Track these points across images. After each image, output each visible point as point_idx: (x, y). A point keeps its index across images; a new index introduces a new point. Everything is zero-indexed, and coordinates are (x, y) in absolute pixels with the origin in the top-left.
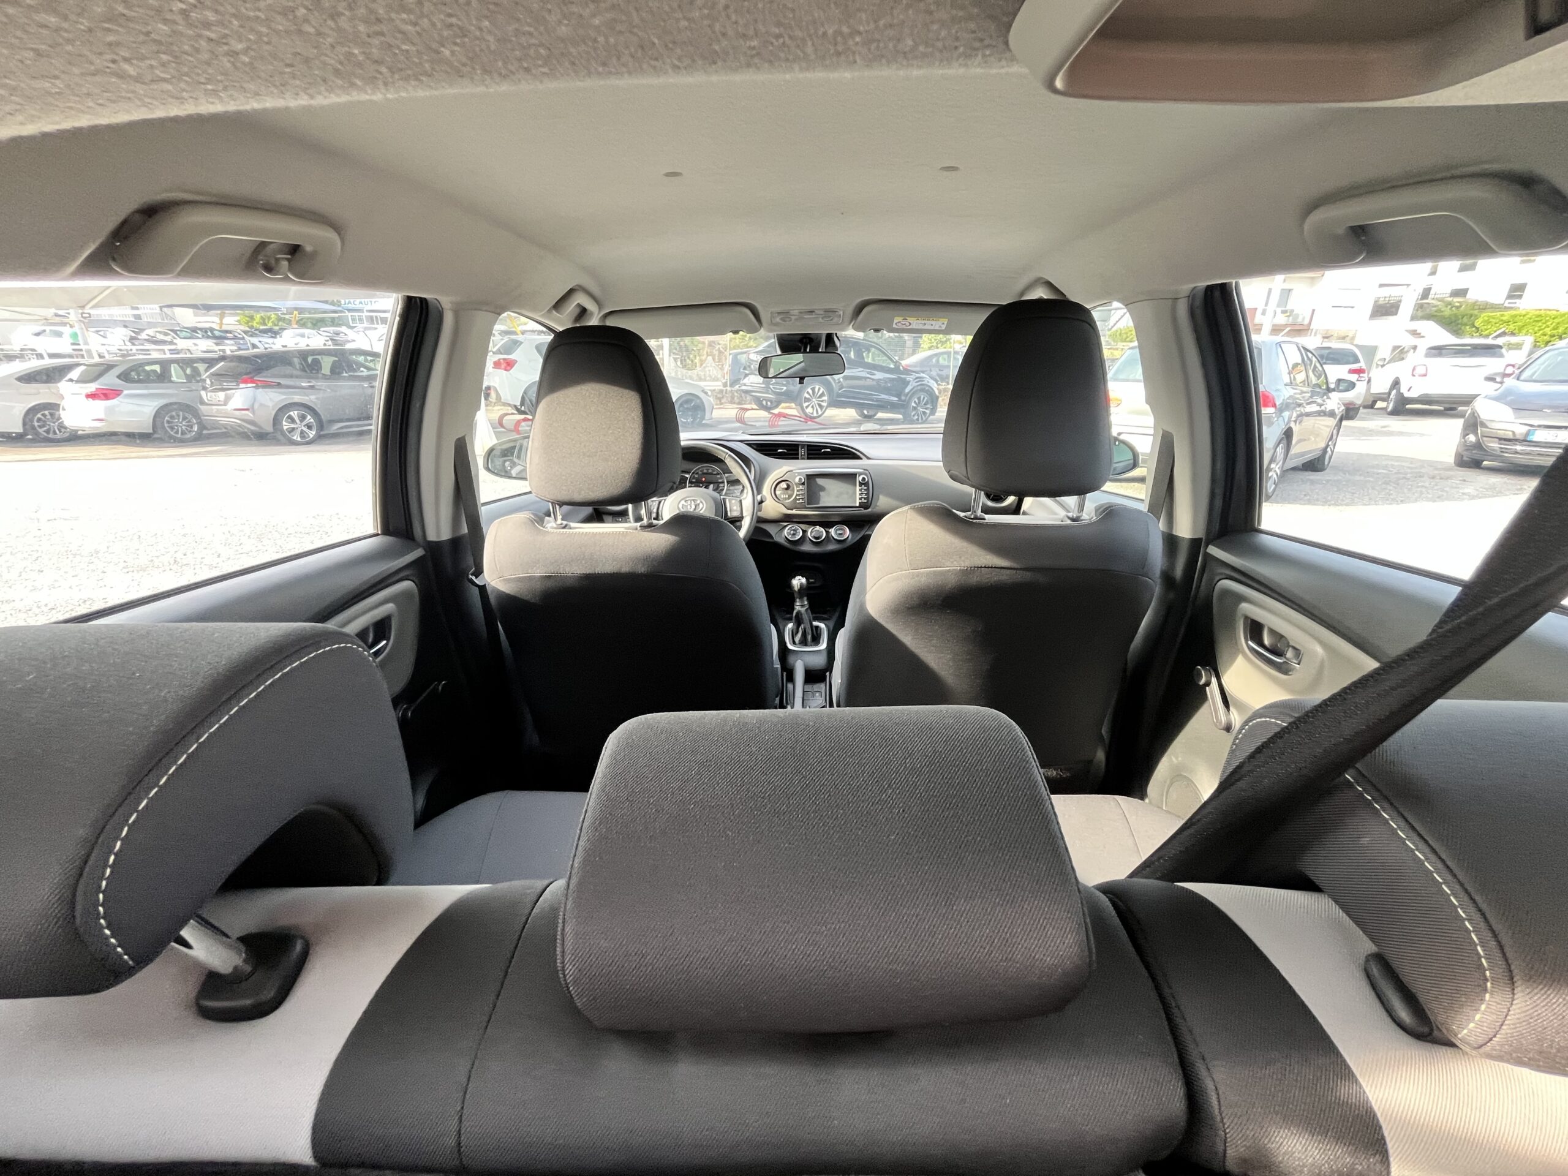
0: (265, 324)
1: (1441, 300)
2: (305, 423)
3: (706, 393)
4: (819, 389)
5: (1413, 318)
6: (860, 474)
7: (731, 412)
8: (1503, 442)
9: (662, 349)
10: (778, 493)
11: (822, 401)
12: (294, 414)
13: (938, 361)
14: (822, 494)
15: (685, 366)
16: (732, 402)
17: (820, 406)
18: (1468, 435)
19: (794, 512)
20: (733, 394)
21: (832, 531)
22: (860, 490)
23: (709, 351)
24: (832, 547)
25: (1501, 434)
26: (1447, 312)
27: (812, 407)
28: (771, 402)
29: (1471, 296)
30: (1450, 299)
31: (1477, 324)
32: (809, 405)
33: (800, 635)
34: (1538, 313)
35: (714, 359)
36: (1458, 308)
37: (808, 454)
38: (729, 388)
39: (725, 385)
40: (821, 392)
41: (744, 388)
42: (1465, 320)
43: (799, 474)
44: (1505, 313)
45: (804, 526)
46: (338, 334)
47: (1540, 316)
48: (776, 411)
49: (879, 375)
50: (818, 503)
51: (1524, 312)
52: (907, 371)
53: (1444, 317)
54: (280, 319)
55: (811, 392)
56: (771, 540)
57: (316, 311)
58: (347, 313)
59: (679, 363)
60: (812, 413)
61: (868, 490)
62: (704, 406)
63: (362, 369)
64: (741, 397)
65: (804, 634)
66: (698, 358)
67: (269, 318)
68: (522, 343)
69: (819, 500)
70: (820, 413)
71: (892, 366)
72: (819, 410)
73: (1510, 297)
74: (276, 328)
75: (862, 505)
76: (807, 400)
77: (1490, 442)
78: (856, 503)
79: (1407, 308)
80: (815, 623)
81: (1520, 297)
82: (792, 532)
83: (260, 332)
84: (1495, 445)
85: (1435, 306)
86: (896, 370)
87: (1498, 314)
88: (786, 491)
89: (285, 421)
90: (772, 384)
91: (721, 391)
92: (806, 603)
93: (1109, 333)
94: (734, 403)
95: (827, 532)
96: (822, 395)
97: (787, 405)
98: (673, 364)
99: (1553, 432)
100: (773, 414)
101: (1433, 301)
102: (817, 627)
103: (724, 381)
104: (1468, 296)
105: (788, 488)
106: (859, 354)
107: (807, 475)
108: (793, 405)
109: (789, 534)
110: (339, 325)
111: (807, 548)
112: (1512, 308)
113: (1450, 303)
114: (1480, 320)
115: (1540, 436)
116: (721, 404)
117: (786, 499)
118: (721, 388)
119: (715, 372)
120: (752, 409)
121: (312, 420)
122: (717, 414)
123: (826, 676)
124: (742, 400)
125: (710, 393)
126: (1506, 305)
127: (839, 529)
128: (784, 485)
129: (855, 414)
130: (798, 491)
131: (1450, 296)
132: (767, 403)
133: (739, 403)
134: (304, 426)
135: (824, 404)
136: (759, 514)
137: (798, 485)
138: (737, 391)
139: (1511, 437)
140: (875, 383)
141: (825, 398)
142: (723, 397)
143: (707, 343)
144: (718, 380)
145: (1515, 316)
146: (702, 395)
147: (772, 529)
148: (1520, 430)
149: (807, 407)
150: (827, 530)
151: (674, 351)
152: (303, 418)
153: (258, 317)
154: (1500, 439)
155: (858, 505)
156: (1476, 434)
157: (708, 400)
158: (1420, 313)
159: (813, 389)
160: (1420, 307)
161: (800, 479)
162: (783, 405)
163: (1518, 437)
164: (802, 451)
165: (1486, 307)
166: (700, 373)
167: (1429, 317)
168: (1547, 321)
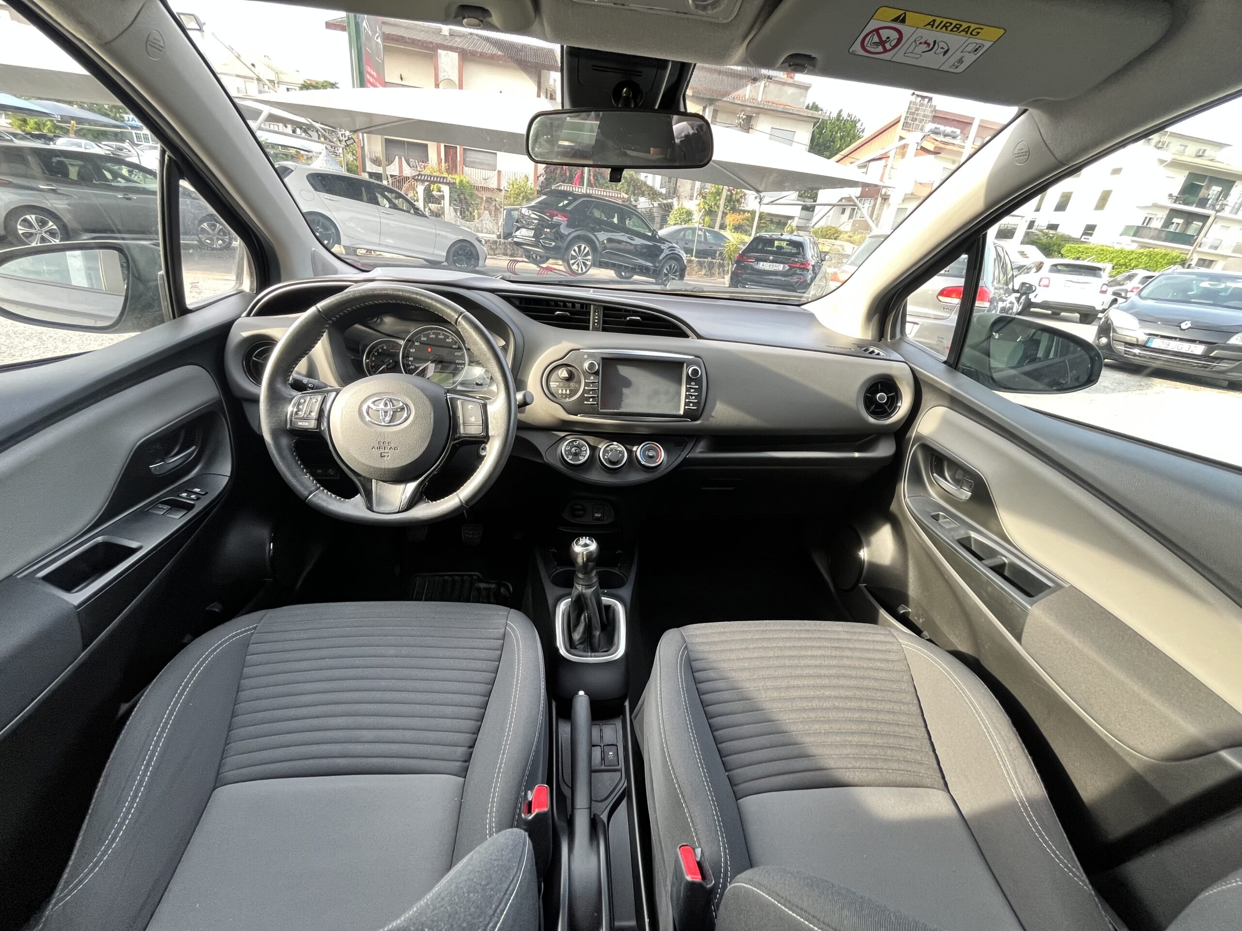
0: (39, 130)
1: (1041, 231)
2: (46, 228)
3: (480, 241)
4: (585, 248)
5: (1022, 243)
6: (690, 363)
7: (502, 262)
8: (1127, 346)
9: (444, 199)
10: (553, 385)
11: (587, 260)
12: (32, 218)
13: (684, 235)
14: (625, 391)
15: (464, 217)
16: (505, 254)
17: (585, 264)
18: (1101, 337)
19: (579, 418)
20: (506, 246)
21: (638, 450)
22: (688, 390)
23: (486, 206)
24: (636, 477)
25: (1128, 339)
26: (1044, 240)
27: (578, 264)
28: (540, 257)
29: (1060, 230)
30: (1047, 231)
31: (1062, 252)
32: (575, 263)
33: (581, 628)
34: (1101, 248)
35: (490, 214)
36: (1051, 238)
37: (604, 322)
38: (502, 240)
39: (499, 237)
40: (586, 251)
41: (515, 239)
42: (1055, 248)
43: (591, 356)
44: (1082, 246)
45: (591, 440)
46: (121, 150)
47: (1103, 250)
48: (544, 265)
49: (638, 241)
50: (619, 407)
51: (1093, 246)
52: (662, 240)
53: (1042, 244)
54: (56, 127)
55: (577, 249)
56: (539, 461)
57: (96, 123)
58: (130, 130)
59: (458, 214)
60: (578, 270)
61: (700, 390)
62: (478, 255)
63: (119, 179)
64: (513, 250)
65: (589, 629)
66: (476, 211)
67: (45, 125)
68: (292, 171)
69: (623, 403)
70: (584, 270)
71: (650, 234)
72: (584, 268)
73: (1085, 234)
74: (51, 135)
75: (689, 415)
76: (573, 257)
77: (1118, 345)
78: (679, 410)
79: (1019, 235)
80: (606, 600)
81: (1091, 235)
82: (573, 450)
83: (32, 137)
84: (1121, 348)
85: (1037, 235)
86: (653, 238)
87: (1077, 245)
88: (567, 384)
89: (20, 225)
90: (542, 239)
91: (495, 242)
92: (595, 580)
93: (812, 230)
94: (507, 255)
95: (630, 452)
96: (587, 254)
97: (554, 261)
98: (453, 214)
99: (1166, 341)
100: (542, 267)
101: (1036, 231)
102: (608, 608)
103: (498, 233)
104: (1058, 230)
105: (570, 378)
106: (622, 219)
107: (603, 359)
108: (560, 262)
109: (569, 452)
110: (123, 141)
111: (595, 476)
112: (1085, 242)
113: (1046, 234)
114: (1065, 249)
115: (1157, 343)
116: (495, 255)
117: (566, 396)
118: (496, 239)
119: (491, 225)
120: (523, 261)
121: (55, 227)
122: (490, 262)
123: (625, 707)
124: (514, 253)
125: (483, 242)
126: (1082, 239)
127: (649, 449)
128: (563, 373)
129: (614, 275)
130: (587, 384)
131: (1047, 229)
132: (536, 257)
133: (512, 256)
134: (45, 232)
135: (589, 263)
136: (521, 416)
137: (587, 374)
138: (510, 243)
139: (1136, 343)
140: (632, 247)
141: (590, 257)
142: (497, 249)
143: (484, 198)
144: (493, 233)
145: (1087, 248)
146: (476, 244)
147: (540, 441)
148: (1142, 338)
149: (573, 264)
150: (628, 447)
151: (455, 202)
152: (43, 223)
153: (32, 121)
154: (1126, 343)
155: (682, 412)
156: (1108, 337)
157: (483, 249)
158: (1026, 240)
159: (579, 248)
160: (1027, 234)
161: (591, 366)
162: (551, 261)
163: (1139, 343)
164: (594, 317)
165: (1068, 239)
166: (477, 225)
167: (1032, 243)
168: (1107, 255)
